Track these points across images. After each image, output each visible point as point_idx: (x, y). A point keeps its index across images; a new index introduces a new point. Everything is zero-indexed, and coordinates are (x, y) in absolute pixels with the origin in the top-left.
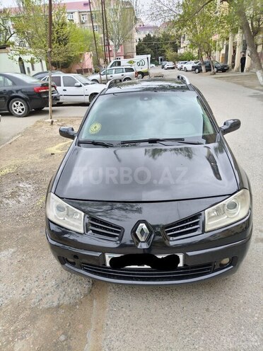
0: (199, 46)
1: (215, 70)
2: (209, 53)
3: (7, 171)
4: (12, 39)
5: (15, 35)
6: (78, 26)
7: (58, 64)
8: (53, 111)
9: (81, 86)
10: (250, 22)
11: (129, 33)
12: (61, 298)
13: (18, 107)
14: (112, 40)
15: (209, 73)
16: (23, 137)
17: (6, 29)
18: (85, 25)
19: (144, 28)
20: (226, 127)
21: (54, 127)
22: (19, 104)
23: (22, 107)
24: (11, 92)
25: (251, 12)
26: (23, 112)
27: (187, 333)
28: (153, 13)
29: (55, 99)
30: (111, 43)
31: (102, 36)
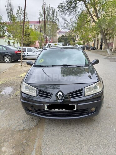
0: (84, 39)
1: (90, 49)
2: (88, 42)
3: (2, 82)
4: (6, 34)
5: (7, 32)
6: (34, 30)
7: (25, 44)
8: (22, 62)
9: (34, 52)
10: (103, 30)
11: (55, 34)
12: (25, 127)
13: (7, 59)
14: (48, 36)
15: (88, 50)
16: (9, 71)
17: (4, 30)
18: (37, 30)
19: (61, 32)
20: (93, 62)
21: (22, 67)
22: (8, 58)
23: (9, 59)
24: (5, 53)
25: (104, 26)
26: (9, 61)
27: (78, 139)
28: (65, 26)
29: (23, 56)
30: (47, 37)
31: (44, 34)
